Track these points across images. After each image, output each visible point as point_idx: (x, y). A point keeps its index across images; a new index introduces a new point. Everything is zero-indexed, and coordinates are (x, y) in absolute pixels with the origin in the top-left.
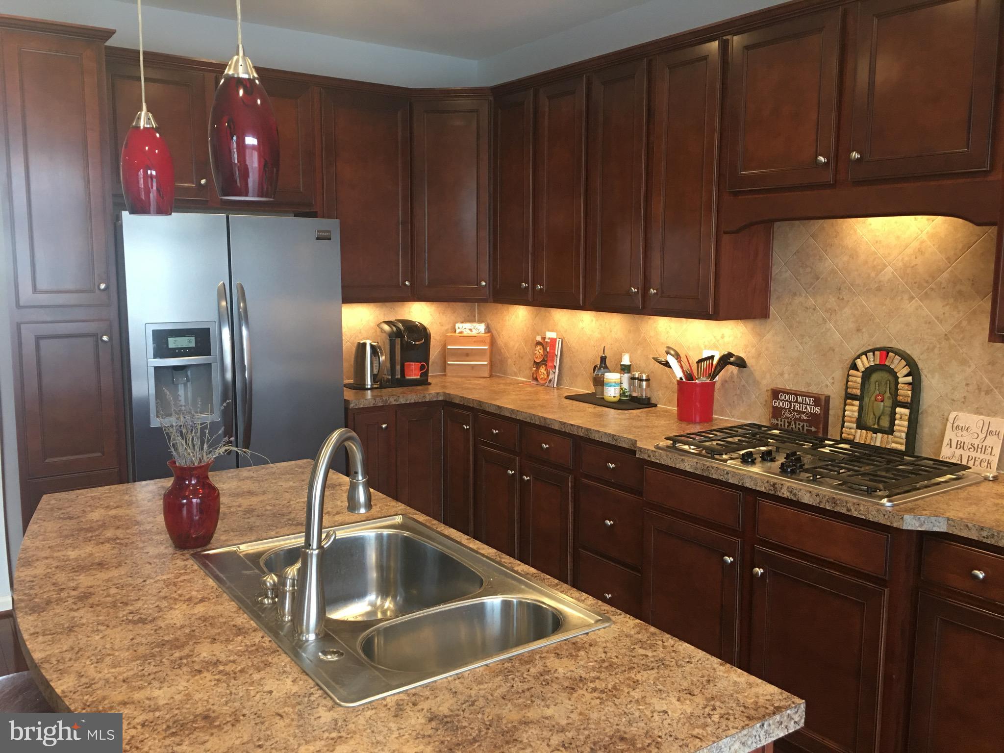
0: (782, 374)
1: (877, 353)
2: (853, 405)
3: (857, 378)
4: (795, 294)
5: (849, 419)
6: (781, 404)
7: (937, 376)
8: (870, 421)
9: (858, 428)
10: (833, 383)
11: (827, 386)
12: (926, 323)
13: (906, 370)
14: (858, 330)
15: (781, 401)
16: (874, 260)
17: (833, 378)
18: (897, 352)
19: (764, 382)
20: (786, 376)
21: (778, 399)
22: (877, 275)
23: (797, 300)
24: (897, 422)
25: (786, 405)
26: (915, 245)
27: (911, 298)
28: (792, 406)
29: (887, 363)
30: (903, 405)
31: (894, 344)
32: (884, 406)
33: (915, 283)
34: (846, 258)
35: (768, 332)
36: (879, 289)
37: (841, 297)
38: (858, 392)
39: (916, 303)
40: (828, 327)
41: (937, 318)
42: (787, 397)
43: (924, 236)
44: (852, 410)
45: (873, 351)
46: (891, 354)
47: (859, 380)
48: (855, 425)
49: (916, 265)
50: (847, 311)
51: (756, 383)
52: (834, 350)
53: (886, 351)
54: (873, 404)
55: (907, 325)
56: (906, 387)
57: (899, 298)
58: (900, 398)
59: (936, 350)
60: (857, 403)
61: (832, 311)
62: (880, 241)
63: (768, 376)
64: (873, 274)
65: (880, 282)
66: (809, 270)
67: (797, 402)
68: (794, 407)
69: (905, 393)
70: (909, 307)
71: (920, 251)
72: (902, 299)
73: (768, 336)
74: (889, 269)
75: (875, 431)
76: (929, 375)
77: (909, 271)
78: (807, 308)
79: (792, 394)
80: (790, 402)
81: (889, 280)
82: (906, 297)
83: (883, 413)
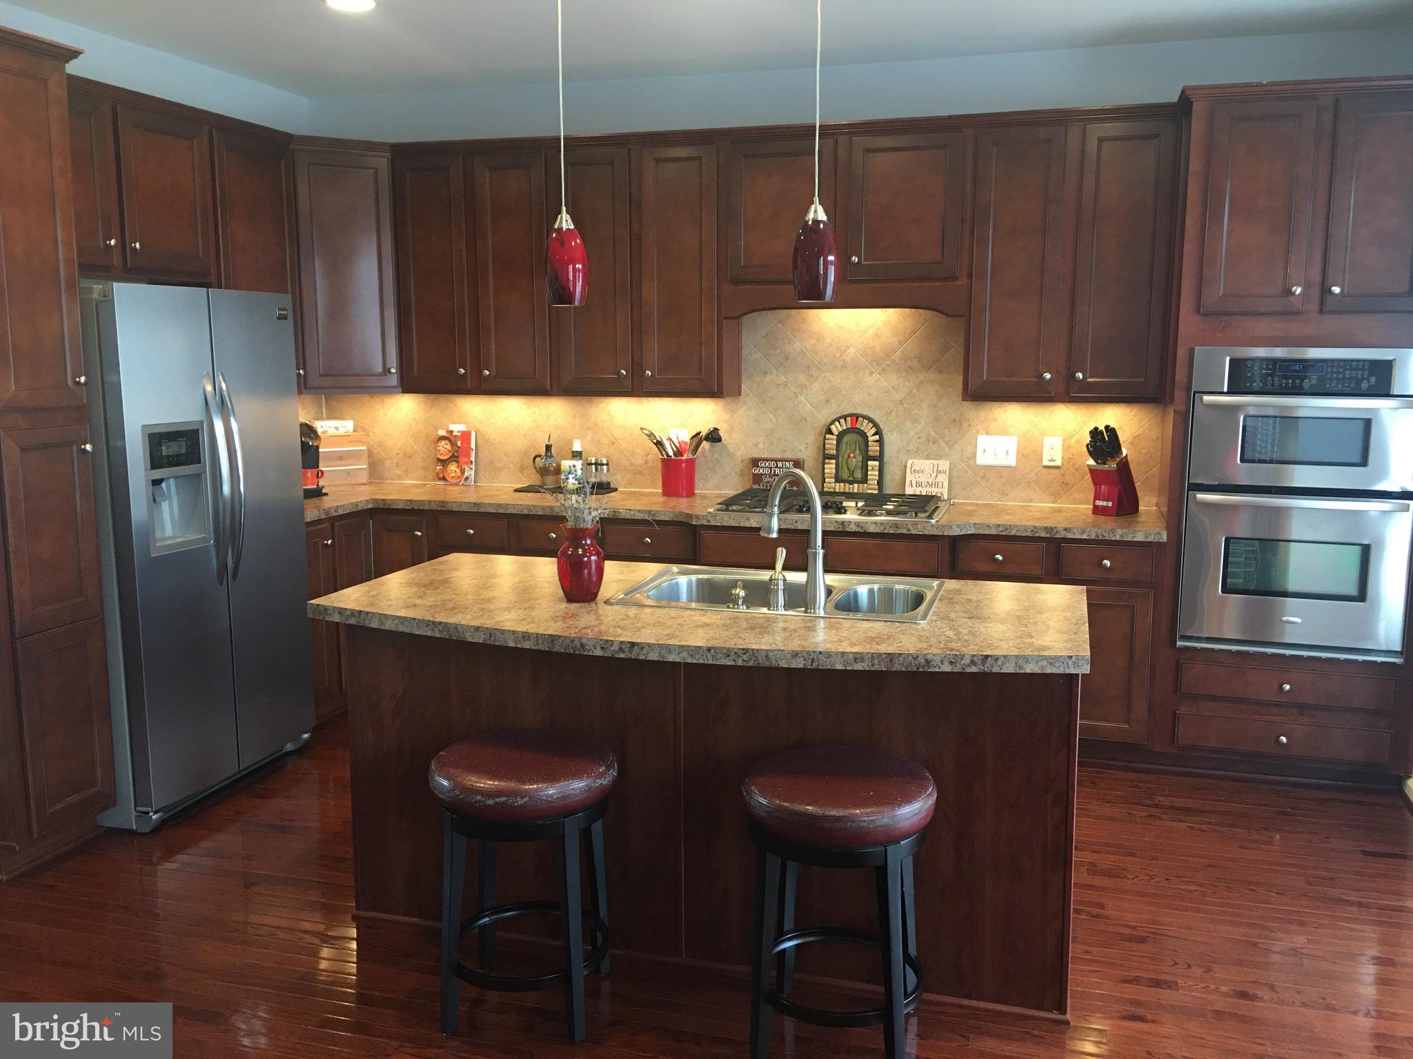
0: (756, 445)
1: (849, 419)
4: (766, 373)
6: (761, 471)
7: (895, 433)
9: (836, 482)
10: (806, 448)
11: (801, 450)
12: (884, 392)
13: (874, 430)
14: (828, 401)
15: (761, 468)
16: (838, 343)
17: (806, 444)
18: (865, 417)
19: (739, 453)
20: (761, 446)
21: (758, 466)
22: (841, 355)
23: (768, 378)
25: (766, 471)
26: (871, 331)
27: (872, 373)
28: (773, 471)
29: (858, 426)
30: (874, 459)
31: (859, 411)
32: (856, 462)
33: (874, 360)
34: (813, 341)
35: (741, 407)
36: (844, 367)
37: (810, 374)
39: (876, 376)
40: (800, 400)
41: (893, 388)
42: (767, 464)
43: (879, 324)
45: (845, 417)
46: (860, 419)
49: (874, 346)
50: (816, 386)
51: (731, 455)
52: (806, 420)
53: (856, 417)
54: (847, 461)
55: (869, 394)
56: (875, 444)
57: (862, 373)
58: (871, 453)
59: (893, 414)
60: (834, 461)
61: (803, 387)
62: (843, 328)
63: (742, 448)
64: (838, 355)
65: (844, 360)
66: (779, 351)
67: (777, 467)
68: (775, 472)
69: (874, 448)
70: (870, 380)
71: (877, 336)
72: (864, 374)
73: (741, 412)
74: (852, 350)
75: (851, 483)
76: (889, 434)
77: (868, 351)
78: (778, 385)
79: (771, 461)
80: (771, 468)
81: (852, 359)
82: (867, 372)
83: (856, 468)
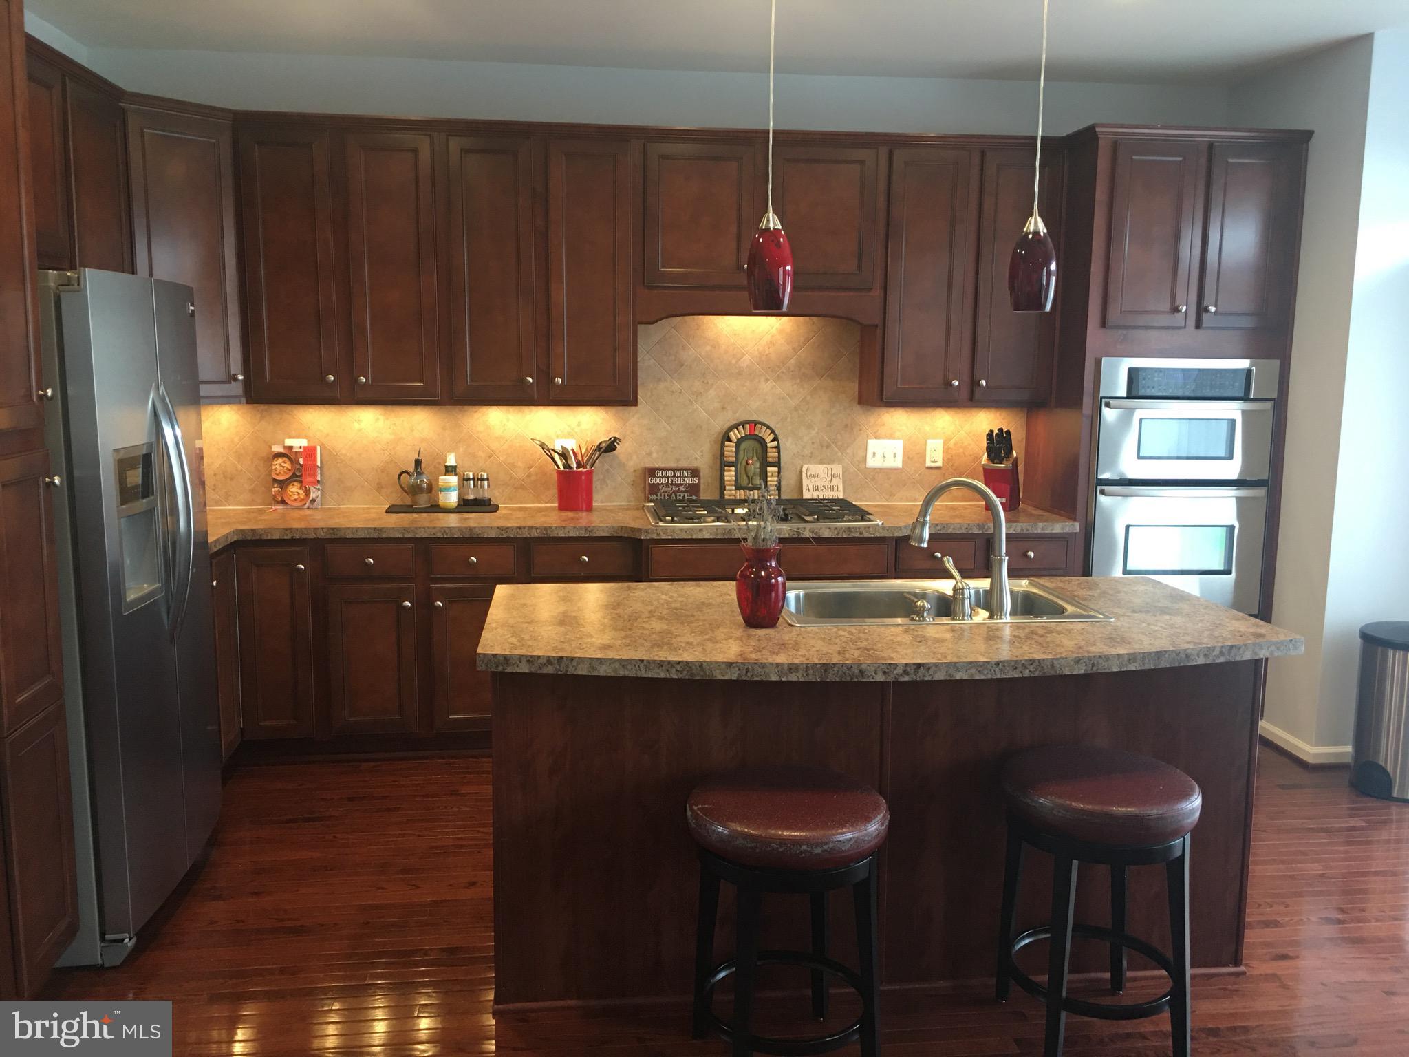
0: (650, 454)
1: (748, 425)
2: (730, 471)
3: (730, 449)
4: (660, 380)
5: (728, 483)
6: (658, 480)
7: (790, 438)
8: (744, 482)
9: (736, 489)
10: (702, 456)
11: (696, 459)
12: (779, 399)
13: (772, 437)
14: (723, 408)
15: (658, 477)
16: (734, 350)
17: (702, 452)
18: (763, 424)
19: (631, 463)
20: (655, 455)
21: (654, 476)
22: (737, 362)
23: (662, 385)
24: (769, 479)
25: (663, 481)
26: (767, 338)
27: (767, 380)
28: (670, 480)
29: (757, 433)
30: (773, 465)
31: (755, 418)
32: (755, 468)
33: (769, 368)
34: (708, 348)
35: (633, 416)
36: (739, 374)
37: (706, 382)
38: (734, 459)
39: (770, 384)
40: (695, 407)
41: (788, 395)
42: (664, 473)
43: (774, 331)
44: (730, 475)
45: (743, 424)
46: (759, 426)
47: (734, 449)
48: (734, 488)
49: (770, 354)
50: (712, 393)
51: (622, 465)
52: (701, 427)
53: (754, 423)
54: (745, 468)
55: (765, 401)
56: (774, 450)
57: (757, 380)
58: (770, 460)
59: (789, 420)
60: (733, 468)
61: (699, 394)
62: (738, 335)
63: (635, 457)
64: (734, 361)
65: (740, 368)
66: (672, 358)
67: (674, 476)
68: (672, 481)
69: (772, 455)
70: (765, 387)
71: (772, 343)
72: (759, 381)
73: (634, 420)
74: (747, 357)
75: (751, 489)
76: (784, 440)
77: (764, 358)
78: (673, 392)
79: (669, 470)
80: (668, 478)
81: (747, 366)
82: (762, 379)
83: (755, 474)
